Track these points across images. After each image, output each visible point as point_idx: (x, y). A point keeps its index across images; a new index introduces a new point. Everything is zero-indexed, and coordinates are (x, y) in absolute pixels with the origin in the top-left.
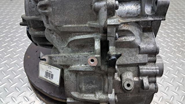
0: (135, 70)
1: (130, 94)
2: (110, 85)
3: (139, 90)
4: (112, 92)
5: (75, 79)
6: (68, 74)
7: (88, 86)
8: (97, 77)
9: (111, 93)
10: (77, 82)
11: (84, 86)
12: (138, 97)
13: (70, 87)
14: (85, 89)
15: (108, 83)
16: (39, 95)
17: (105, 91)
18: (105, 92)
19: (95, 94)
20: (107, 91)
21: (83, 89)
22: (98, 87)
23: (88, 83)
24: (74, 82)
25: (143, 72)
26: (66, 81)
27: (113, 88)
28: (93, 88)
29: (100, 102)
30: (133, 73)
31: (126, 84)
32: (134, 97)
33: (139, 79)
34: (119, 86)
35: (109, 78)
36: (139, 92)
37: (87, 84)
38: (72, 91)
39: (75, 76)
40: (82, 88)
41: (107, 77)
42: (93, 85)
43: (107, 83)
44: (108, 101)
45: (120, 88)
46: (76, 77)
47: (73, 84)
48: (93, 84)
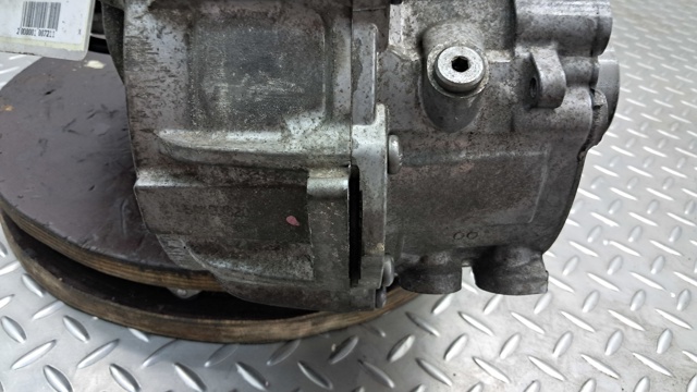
0: (495, 16)
1: (463, 143)
2: (365, 71)
3: (512, 120)
4: (374, 117)
5: (181, 56)
6: (145, 29)
7: (249, 84)
8: (298, 32)
9: (368, 119)
10: (189, 70)
11: (224, 88)
12: (504, 160)
13: (154, 102)
14: (235, 105)
15: (352, 61)
16: (35, 266)
17: (337, 105)
18: (336, 114)
19: (283, 128)
20: (348, 105)
21: (223, 103)
22: (301, 90)
23: (250, 68)
24: (174, 71)
25: (531, 18)
26: (136, 64)
27: (378, 101)
28: (273, 94)
29: (308, 162)
30: (483, 28)
31: (449, 60)
32: (484, 161)
33: (513, 54)
34: (408, 92)
35: (357, 33)
36: (512, 128)
37: (240, 75)
38: (166, 126)
39: (180, 36)
40: (215, 98)
41: (350, 25)
42: (273, 76)
43: (348, 59)
44: (351, 158)
45: (412, 104)
46: (188, 43)
47: (169, 80)
48: (273, 72)
